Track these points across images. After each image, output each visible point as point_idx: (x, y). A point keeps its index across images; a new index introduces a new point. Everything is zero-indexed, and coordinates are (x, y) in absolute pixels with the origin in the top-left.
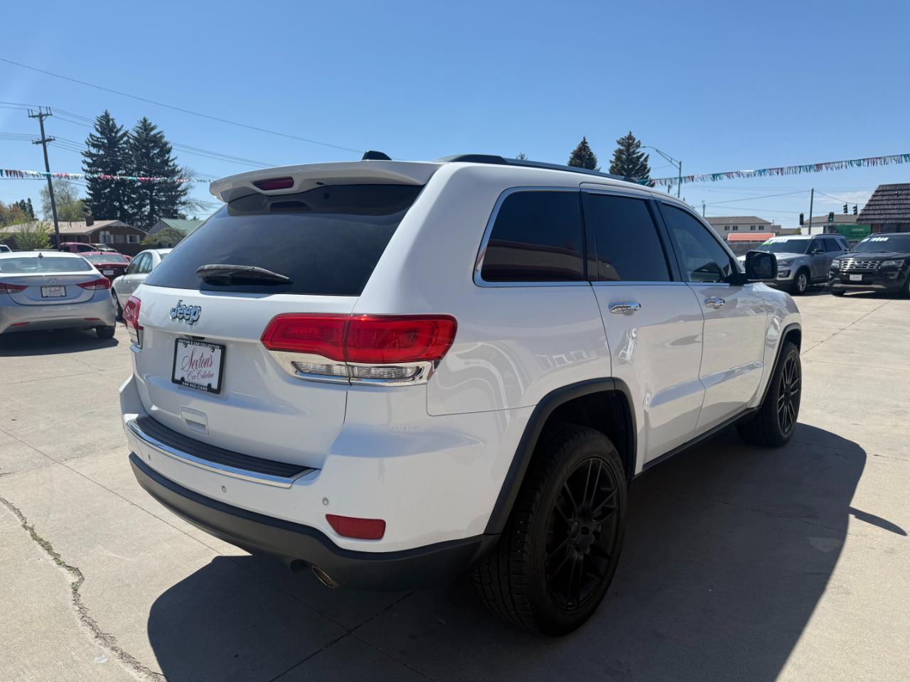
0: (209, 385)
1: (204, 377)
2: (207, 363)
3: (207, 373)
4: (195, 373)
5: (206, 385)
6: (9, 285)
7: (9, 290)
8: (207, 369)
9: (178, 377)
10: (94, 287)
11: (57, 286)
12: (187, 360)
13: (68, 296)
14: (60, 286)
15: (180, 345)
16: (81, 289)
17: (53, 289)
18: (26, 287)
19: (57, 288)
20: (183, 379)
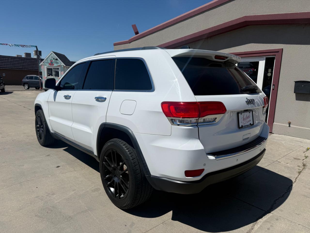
0: (250, 124)
1: (248, 122)
2: (248, 117)
3: (249, 120)
4: (245, 122)
5: (249, 124)
8: (248, 119)
9: (240, 126)
12: (242, 119)
15: (240, 115)
20: (242, 126)
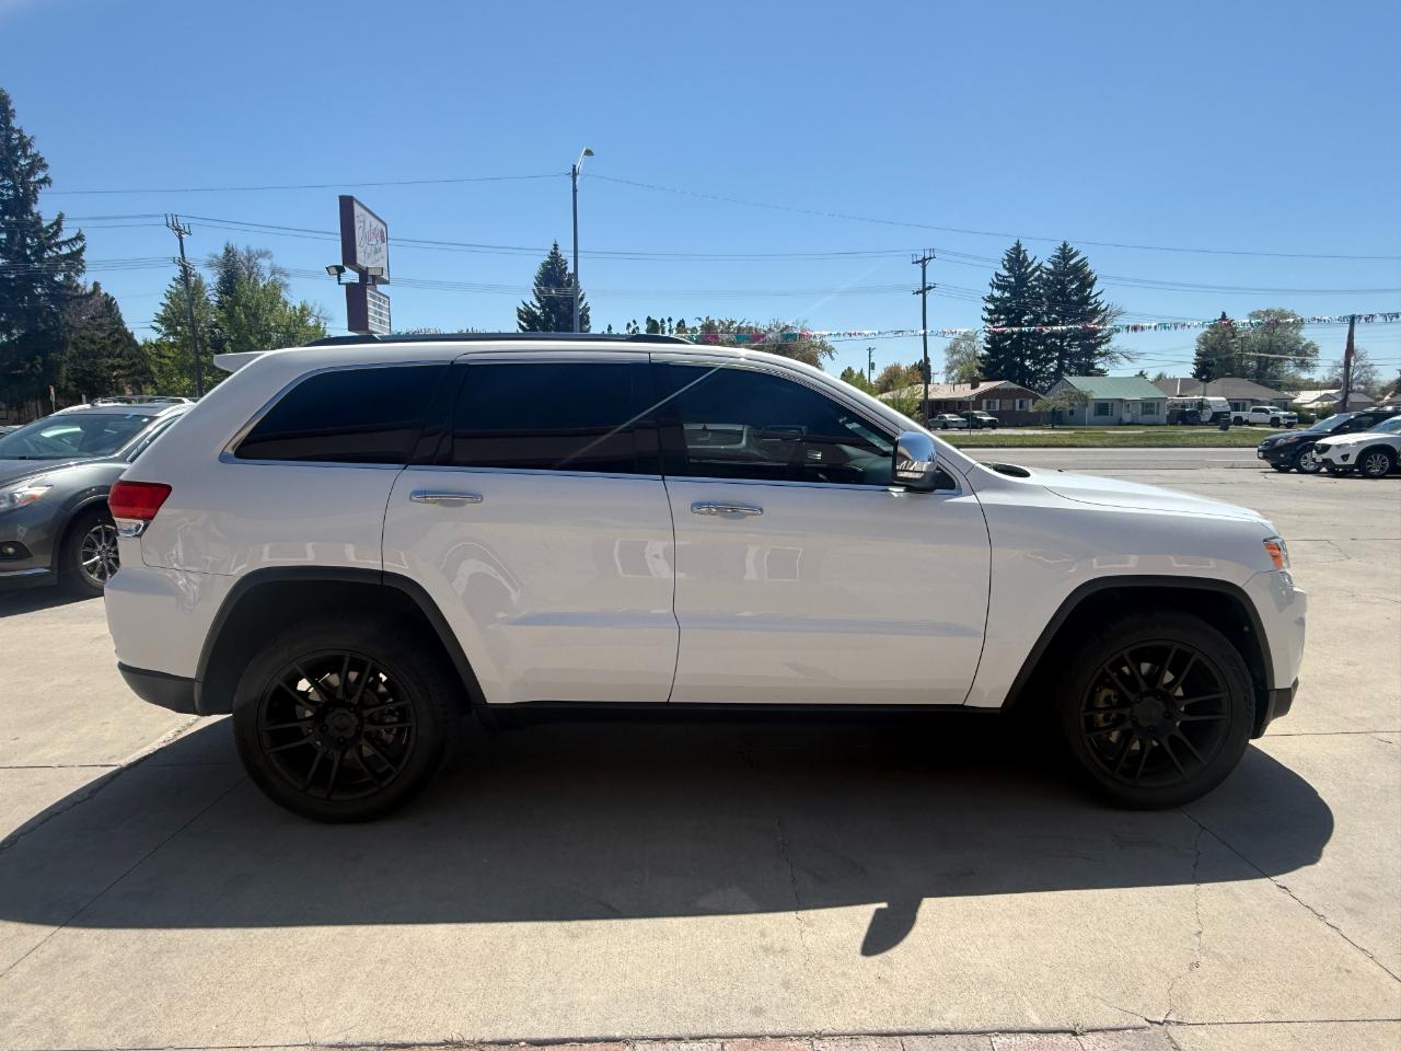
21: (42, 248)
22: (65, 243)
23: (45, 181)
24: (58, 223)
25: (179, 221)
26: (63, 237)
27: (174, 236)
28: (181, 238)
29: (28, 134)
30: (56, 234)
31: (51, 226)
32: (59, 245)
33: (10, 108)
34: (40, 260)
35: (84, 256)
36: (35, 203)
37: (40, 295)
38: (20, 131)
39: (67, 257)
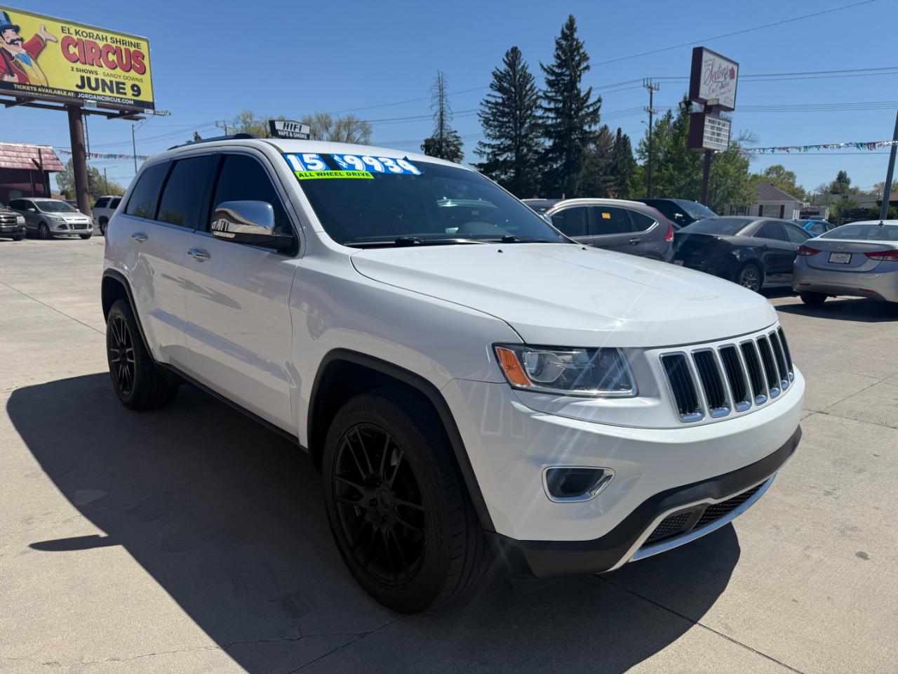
6: (809, 248)
7: (808, 253)
10: (881, 258)
11: (845, 253)
13: (851, 264)
14: (847, 253)
16: (866, 257)
17: (840, 255)
18: (819, 251)
19: (844, 255)
21: (579, 109)
22: (591, 105)
23: (587, 68)
24: (588, 94)
25: (652, 82)
26: (591, 101)
27: (647, 92)
28: (651, 93)
29: (581, 41)
30: (586, 100)
31: (585, 96)
32: (588, 107)
33: (575, 26)
34: (577, 117)
35: (600, 112)
36: (580, 82)
37: (575, 139)
38: (577, 40)
39: (591, 113)
